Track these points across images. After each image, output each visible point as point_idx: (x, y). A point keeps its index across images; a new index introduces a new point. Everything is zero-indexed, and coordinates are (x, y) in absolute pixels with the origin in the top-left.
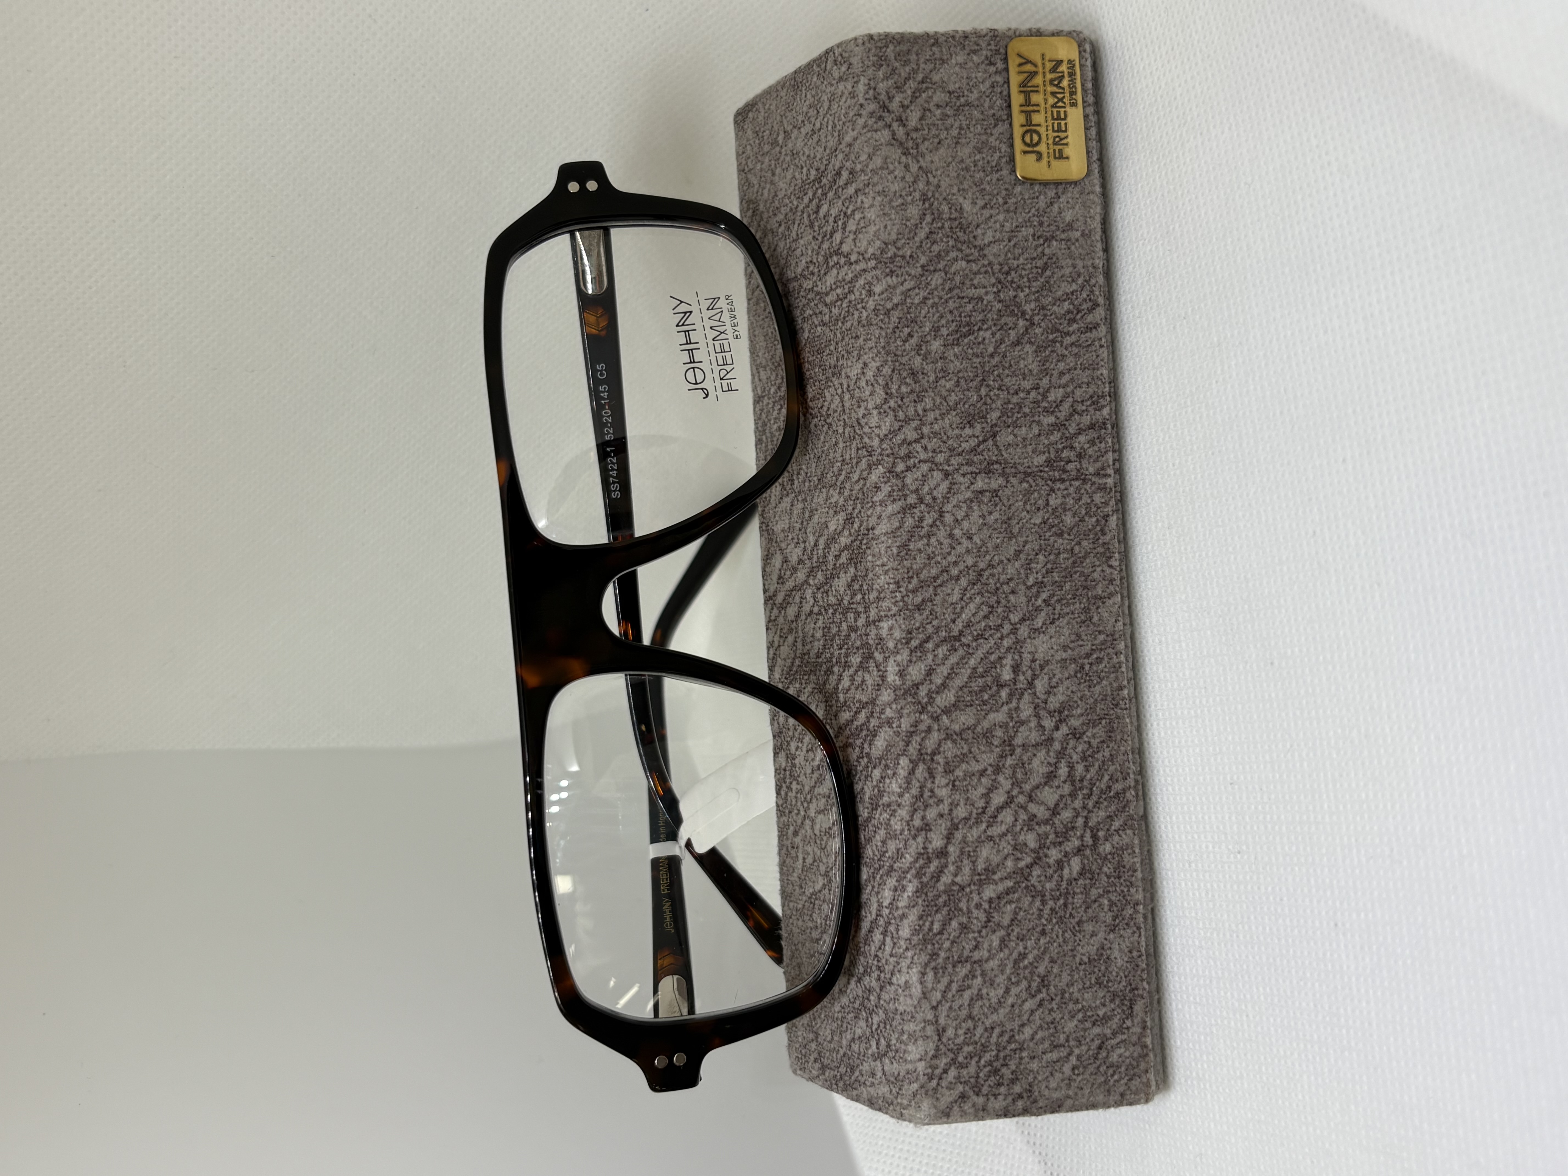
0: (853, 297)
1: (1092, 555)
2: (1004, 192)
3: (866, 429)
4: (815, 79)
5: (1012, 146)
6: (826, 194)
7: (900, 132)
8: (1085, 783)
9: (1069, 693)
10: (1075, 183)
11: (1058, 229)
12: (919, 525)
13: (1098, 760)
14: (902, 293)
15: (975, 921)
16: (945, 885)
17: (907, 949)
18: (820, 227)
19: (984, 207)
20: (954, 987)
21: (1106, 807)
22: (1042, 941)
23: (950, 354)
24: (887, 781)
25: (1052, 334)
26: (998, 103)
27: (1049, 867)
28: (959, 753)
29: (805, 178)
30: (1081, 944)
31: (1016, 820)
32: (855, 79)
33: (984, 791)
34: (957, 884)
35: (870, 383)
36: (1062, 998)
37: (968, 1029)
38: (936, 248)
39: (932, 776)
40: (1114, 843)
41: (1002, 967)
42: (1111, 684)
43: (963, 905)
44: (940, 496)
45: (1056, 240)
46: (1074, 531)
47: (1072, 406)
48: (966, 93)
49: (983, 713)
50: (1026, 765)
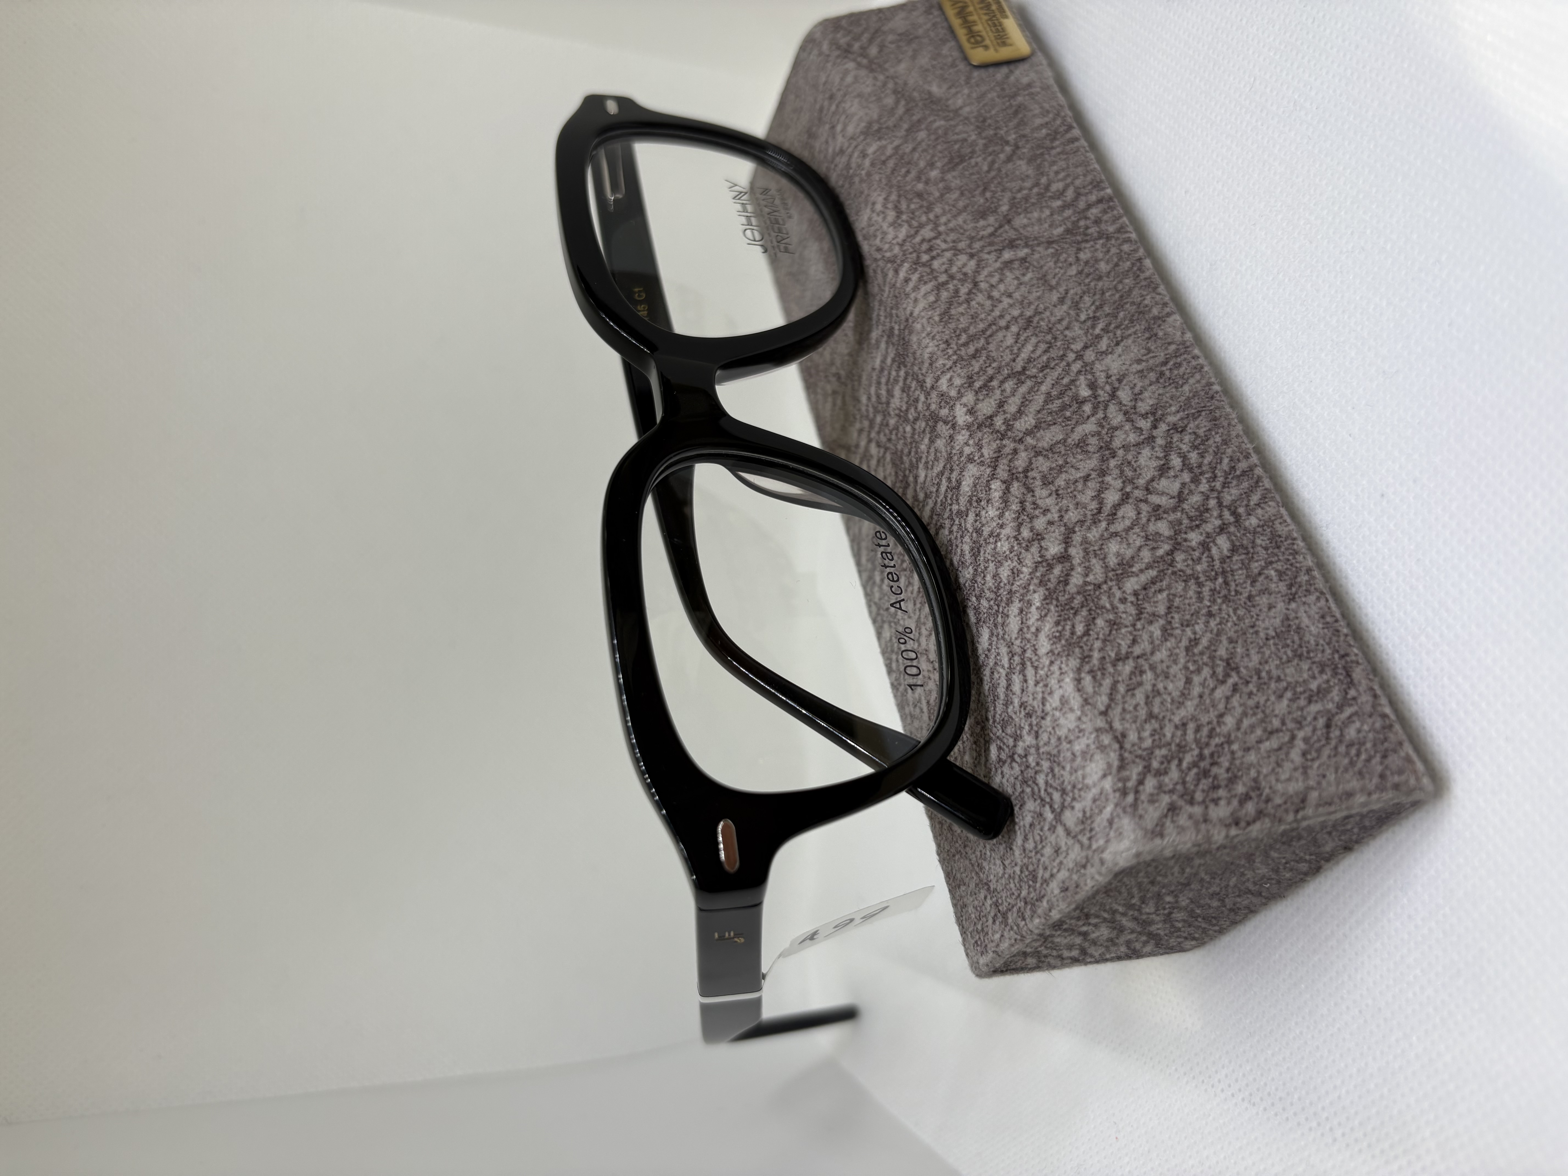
8: (1204, 468)
13: (1210, 446)
15: (1124, 616)
20: (1122, 688)
22: (1213, 623)
28: (1054, 465)
30: (1261, 618)
31: (1139, 513)
34: (1090, 583)
36: (1259, 678)
37: (1155, 730)
41: (1173, 657)
46: (1112, 274)
50: (1133, 463)
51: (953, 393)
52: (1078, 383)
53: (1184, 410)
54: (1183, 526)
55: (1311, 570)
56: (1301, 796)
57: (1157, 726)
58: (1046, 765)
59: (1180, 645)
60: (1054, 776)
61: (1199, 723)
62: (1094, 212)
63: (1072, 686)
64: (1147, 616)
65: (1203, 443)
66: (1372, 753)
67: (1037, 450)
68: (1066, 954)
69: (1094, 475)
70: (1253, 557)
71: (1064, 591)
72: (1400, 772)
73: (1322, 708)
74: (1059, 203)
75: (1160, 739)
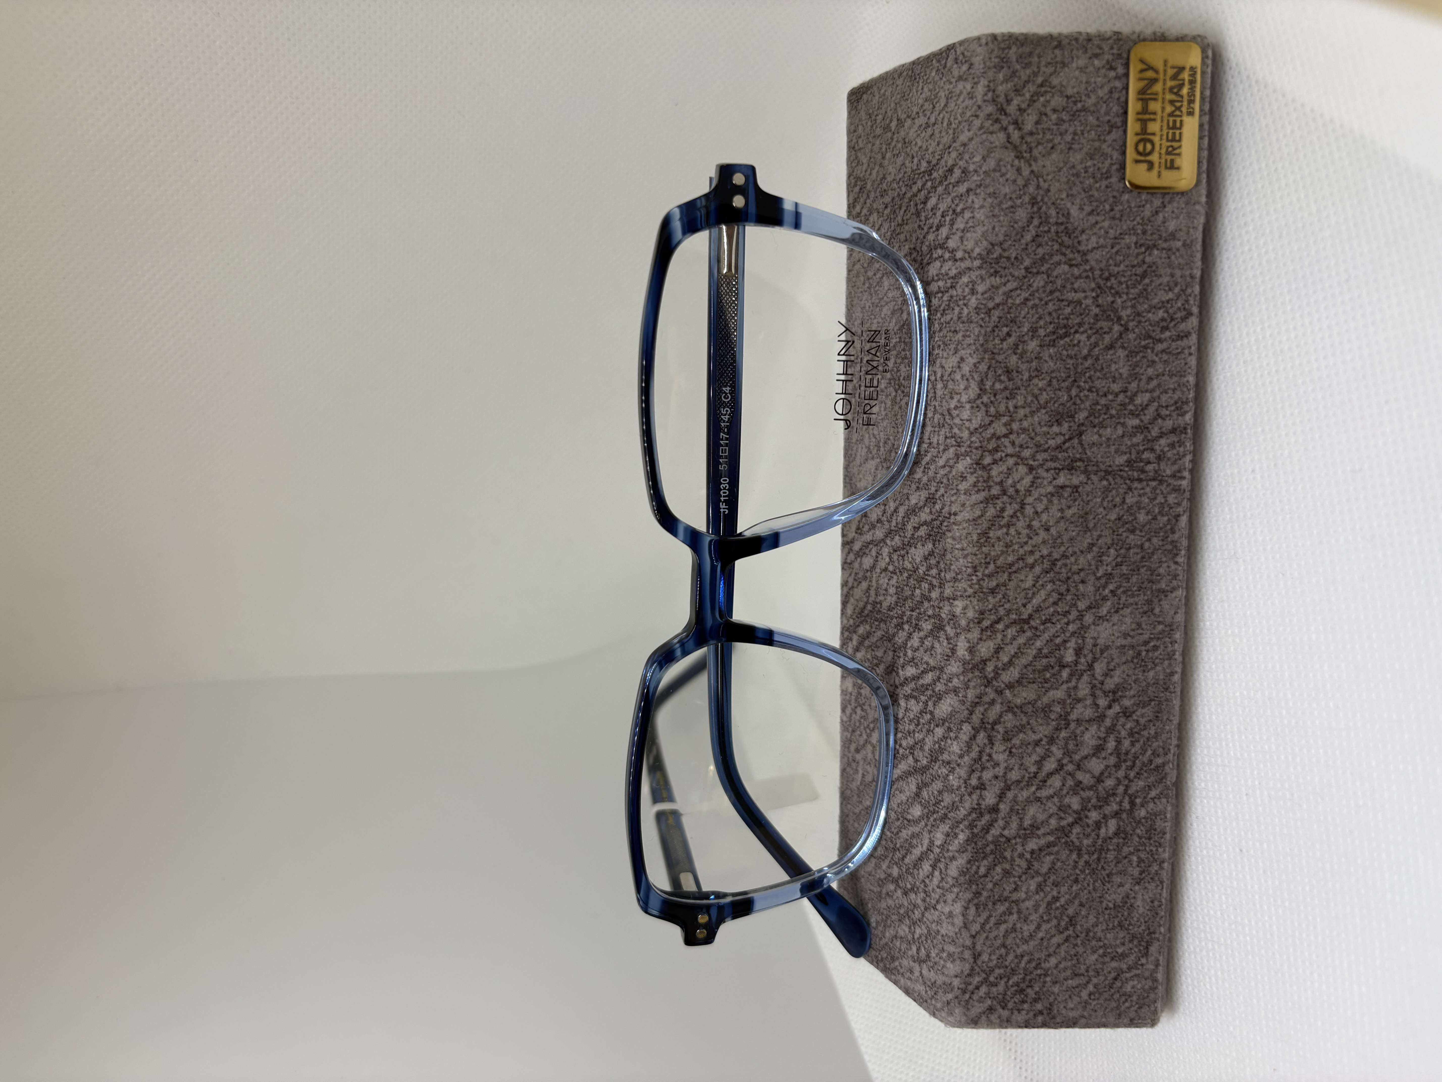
0: (955, 293)
1: (1160, 551)
2: (1111, 200)
3: (957, 421)
4: (933, 74)
5: (1124, 153)
6: (935, 188)
7: (1015, 135)
9: (1125, 676)
10: (1183, 194)
11: (1160, 239)
12: (999, 516)
14: (1004, 294)
16: (993, 836)
17: (954, 885)
18: (927, 219)
19: (1091, 213)
21: (1146, 778)
23: (1045, 355)
24: (949, 741)
25: (1145, 340)
26: (1114, 109)
27: (1088, 826)
29: (915, 167)
32: (976, 80)
33: (1038, 759)
35: (965, 378)
38: (1040, 251)
39: (991, 743)
40: (1149, 809)
42: (1164, 669)
43: (1008, 854)
44: (1023, 489)
45: (1158, 249)
47: (1157, 410)
48: (1084, 98)
49: (1043, 690)
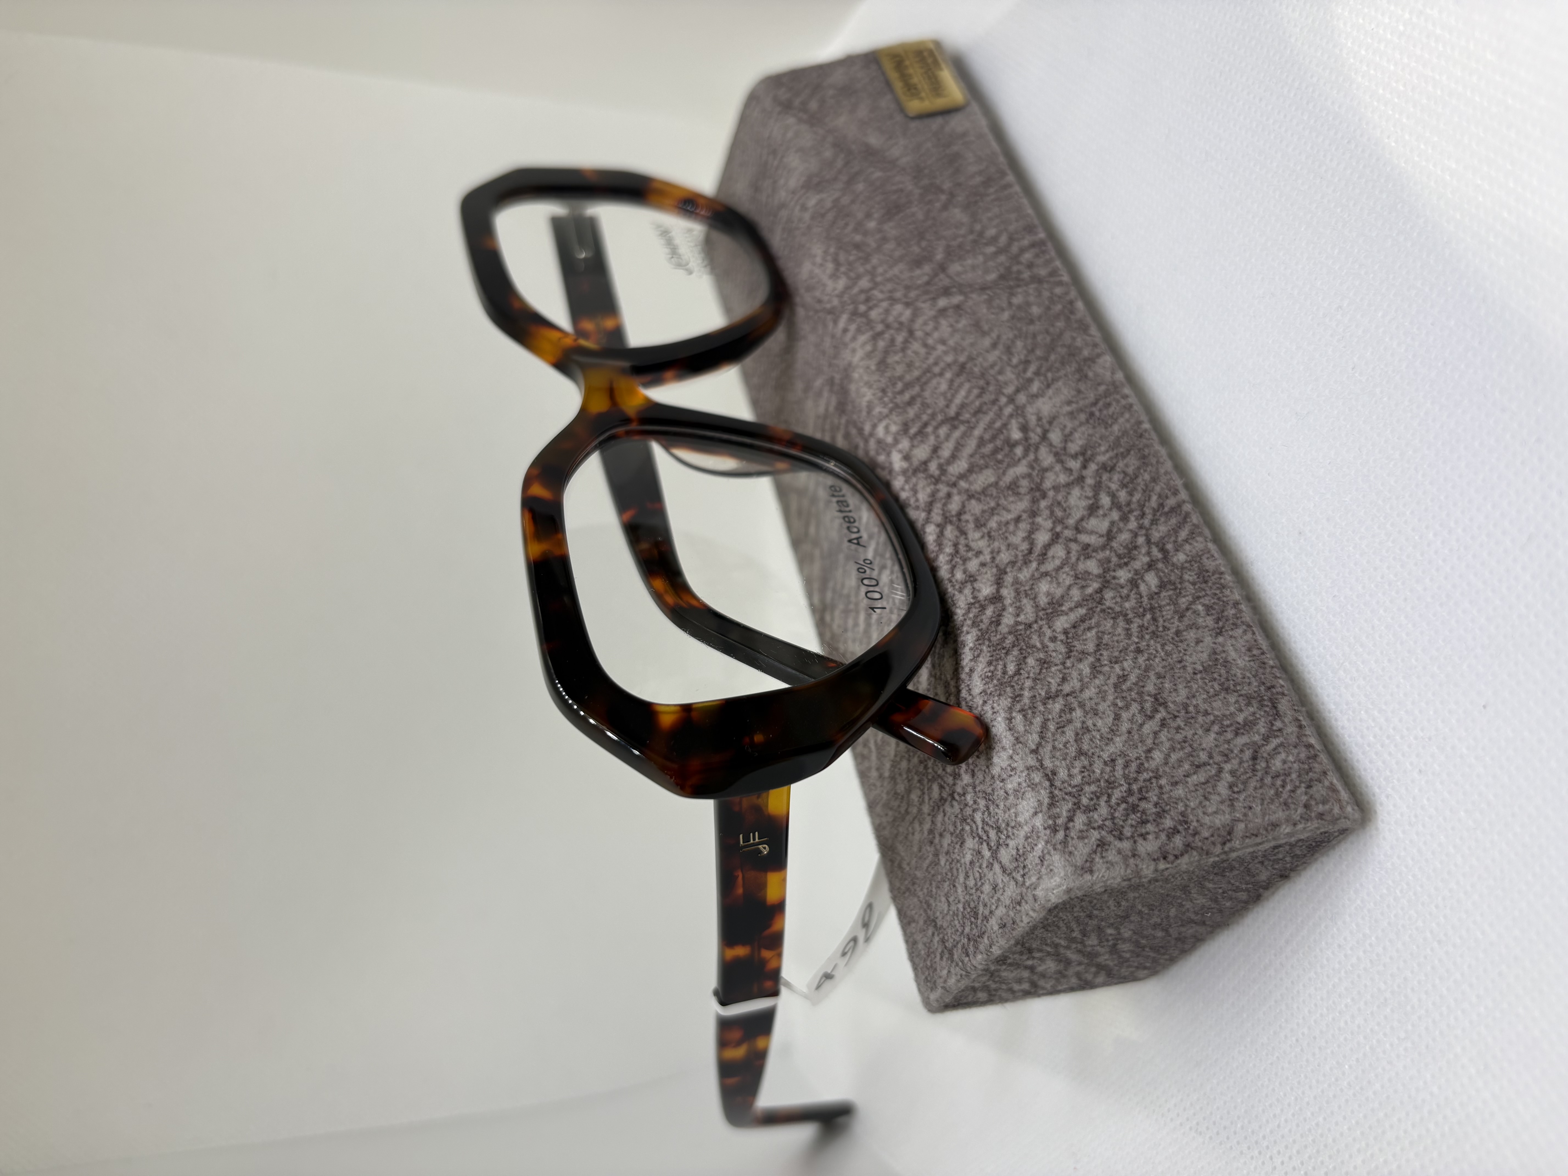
51: (889, 440)
52: (1009, 427)
53: (1113, 450)
54: (1112, 565)
55: (1238, 604)
56: (1228, 828)
57: (1086, 763)
58: (982, 803)
59: (1108, 682)
60: (990, 814)
61: (1128, 758)
62: (1028, 256)
63: (1003, 725)
64: (1077, 654)
65: (1132, 481)
66: (1297, 784)
67: (970, 494)
68: (1016, 987)
69: (1025, 516)
70: (1180, 593)
71: (996, 631)
72: (1324, 802)
73: (1248, 741)
74: (991, 249)
75: (1090, 776)
